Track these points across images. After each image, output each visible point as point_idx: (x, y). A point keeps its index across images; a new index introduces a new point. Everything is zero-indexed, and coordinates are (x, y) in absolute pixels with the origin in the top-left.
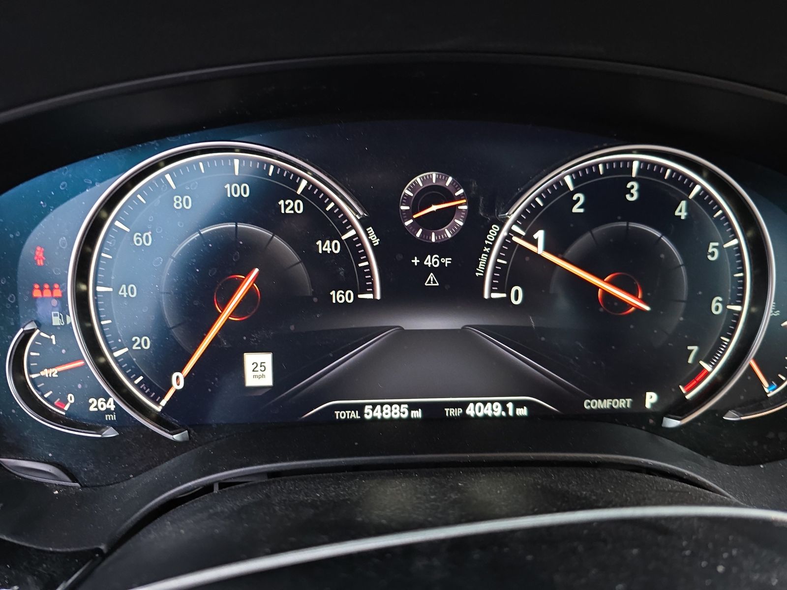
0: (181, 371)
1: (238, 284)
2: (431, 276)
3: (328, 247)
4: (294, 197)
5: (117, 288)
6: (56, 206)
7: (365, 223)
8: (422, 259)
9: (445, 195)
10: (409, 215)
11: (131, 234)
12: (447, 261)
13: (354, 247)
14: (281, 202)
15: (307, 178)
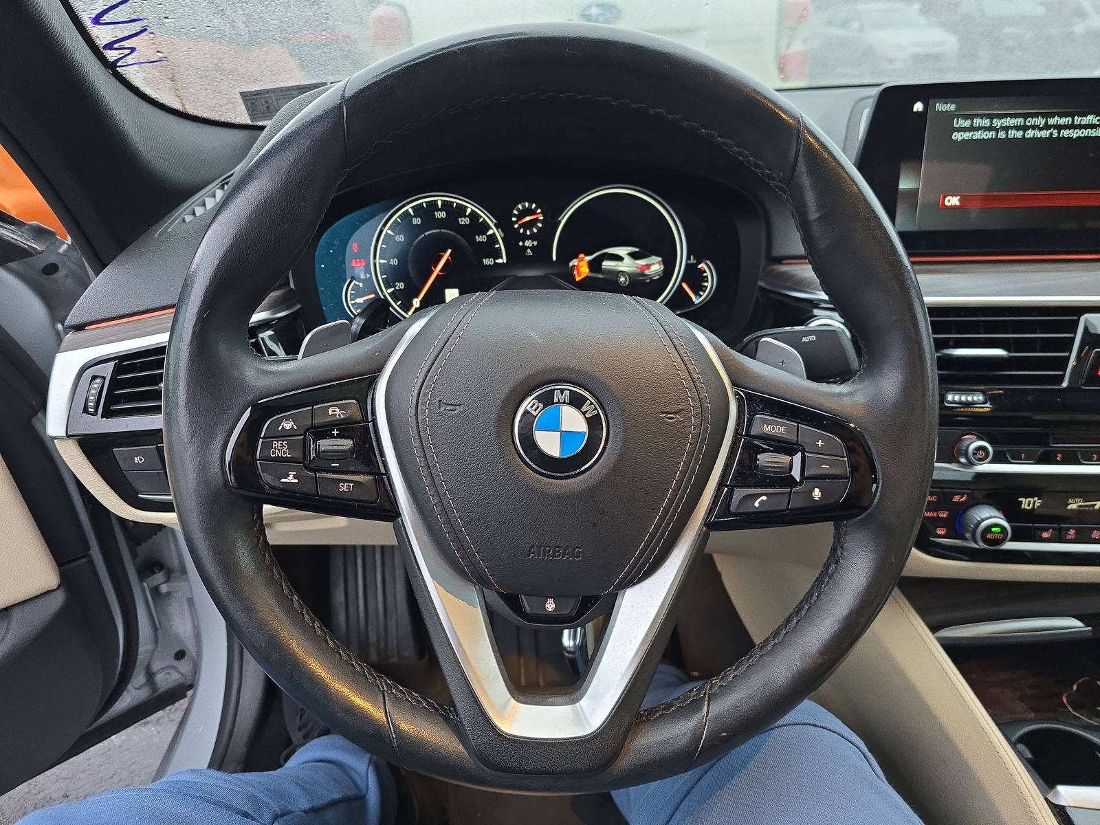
0: (417, 298)
1: (441, 257)
2: (529, 251)
3: (481, 239)
4: (465, 216)
5: (389, 261)
6: (363, 224)
7: (497, 226)
8: (524, 242)
9: (533, 212)
10: (516, 222)
11: (395, 236)
12: (535, 243)
13: (492, 238)
14: (460, 219)
15: (470, 208)
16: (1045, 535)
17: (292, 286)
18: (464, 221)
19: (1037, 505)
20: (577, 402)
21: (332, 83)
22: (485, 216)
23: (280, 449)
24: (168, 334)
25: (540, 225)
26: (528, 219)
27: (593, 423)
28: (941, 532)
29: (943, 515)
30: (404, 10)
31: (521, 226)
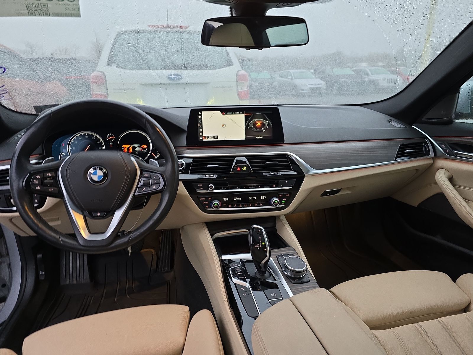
2: (111, 145)
3: (98, 143)
6: (66, 139)
7: (102, 140)
8: (110, 143)
9: (112, 136)
11: (74, 142)
12: (113, 144)
13: (101, 142)
15: (95, 135)
16: (230, 206)
17: (45, 154)
18: (93, 138)
19: (228, 199)
20: (101, 169)
21: (60, 104)
22: (99, 137)
23: (36, 182)
24: (10, 165)
25: (113, 141)
26: (111, 138)
27: (105, 173)
28: (207, 207)
29: (207, 203)
30: (103, 73)
31: (108, 140)
